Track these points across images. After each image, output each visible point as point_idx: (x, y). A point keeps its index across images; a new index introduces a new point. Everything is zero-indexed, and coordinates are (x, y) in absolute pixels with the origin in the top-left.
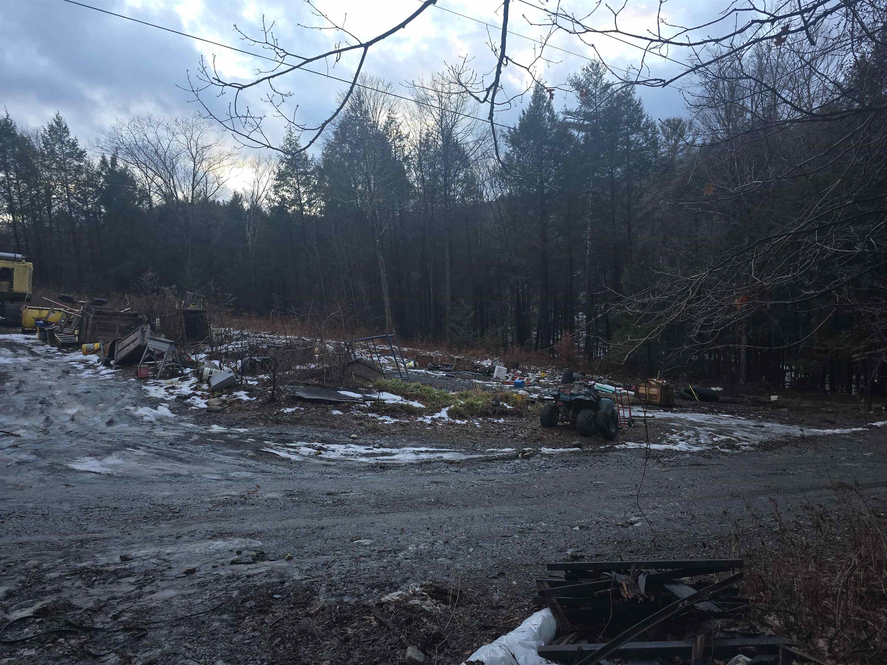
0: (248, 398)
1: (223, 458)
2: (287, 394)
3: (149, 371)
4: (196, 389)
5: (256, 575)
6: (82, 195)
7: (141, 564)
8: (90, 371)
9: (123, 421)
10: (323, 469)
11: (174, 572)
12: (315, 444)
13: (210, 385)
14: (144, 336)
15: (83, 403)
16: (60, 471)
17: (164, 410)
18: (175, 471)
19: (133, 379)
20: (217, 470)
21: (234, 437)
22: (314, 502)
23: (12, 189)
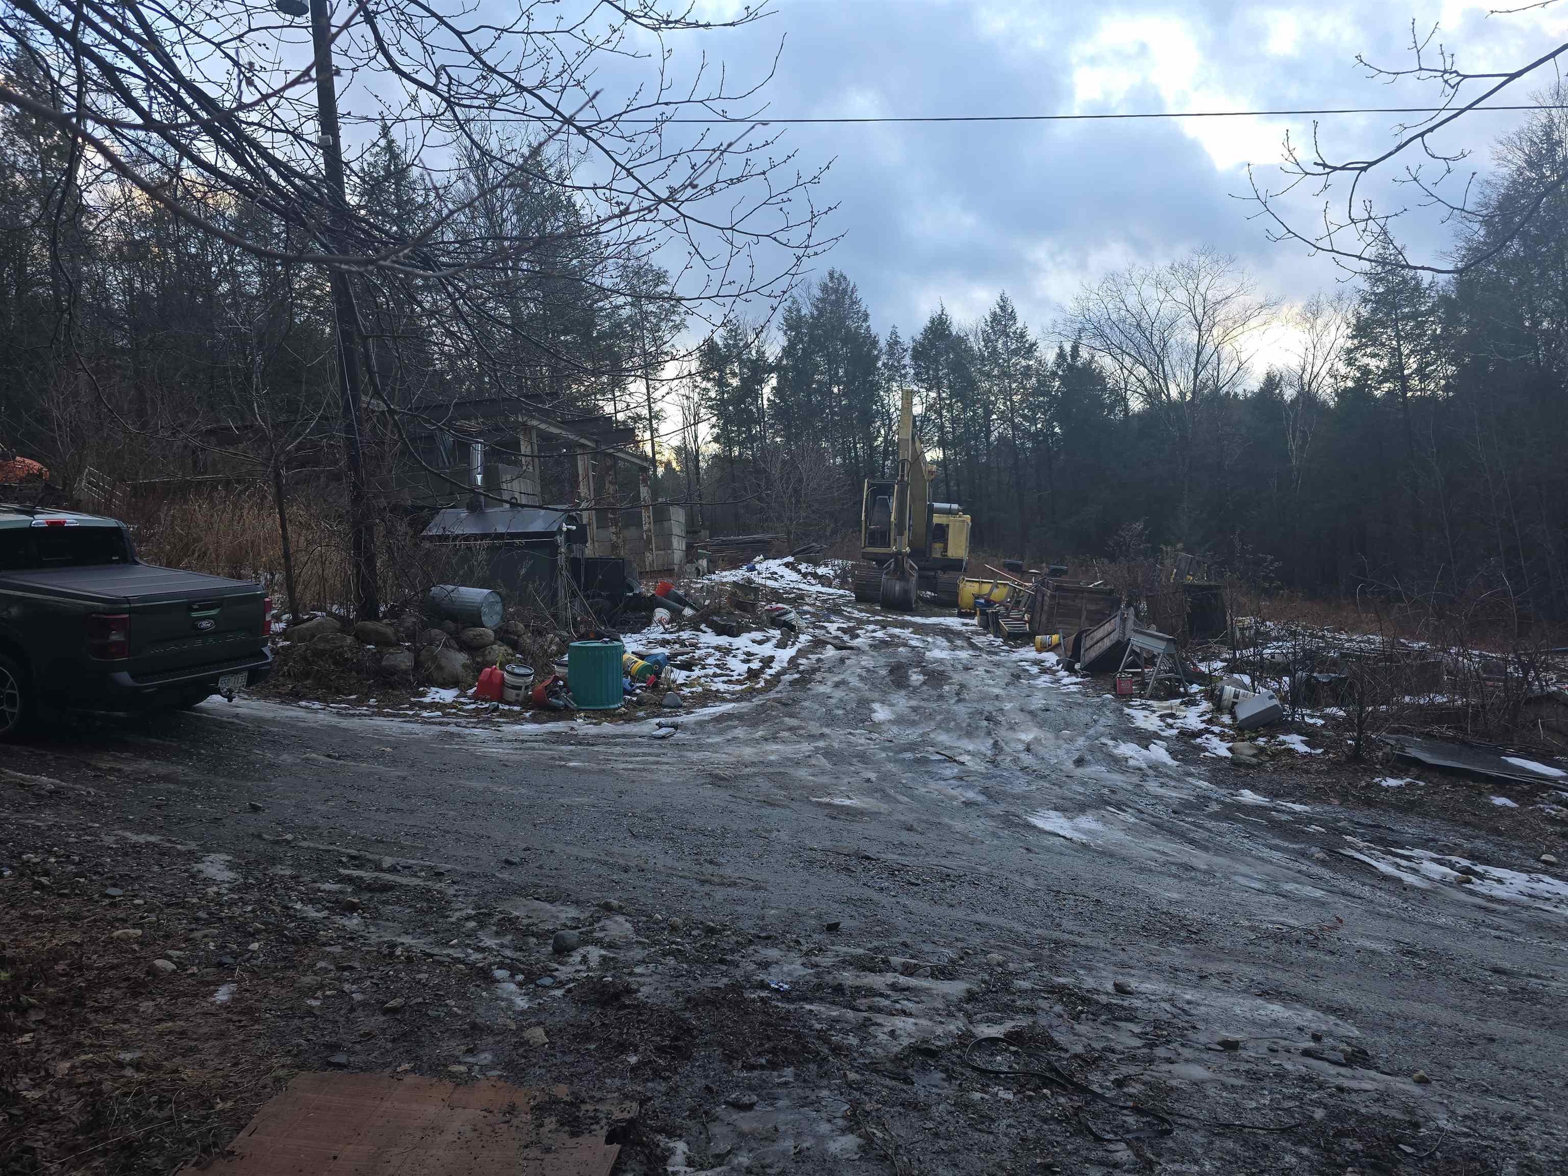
0: (1308, 749)
1: (1266, 853)
2: (1387, 749)
3: (1133, 684)
4: (1210, 722)
5: (1356, 1091)
6: (1030, 410)
7: (1147, 1006)
8: (1046, 678)
9: (1097, 762)
10: (1480, 916)
11: (1202, 1038)
12: (1454, 859)
13: (1234, 718)
14: (1124, 628)
15: (1041, 726)
16: (1017, 825)
17: (1159, 752)
18: (1185, 859)
19: (1109, 696)
20: (1258, 873)
21: (1284, 817)
22: (1465, 980)
23: (945, 413)
